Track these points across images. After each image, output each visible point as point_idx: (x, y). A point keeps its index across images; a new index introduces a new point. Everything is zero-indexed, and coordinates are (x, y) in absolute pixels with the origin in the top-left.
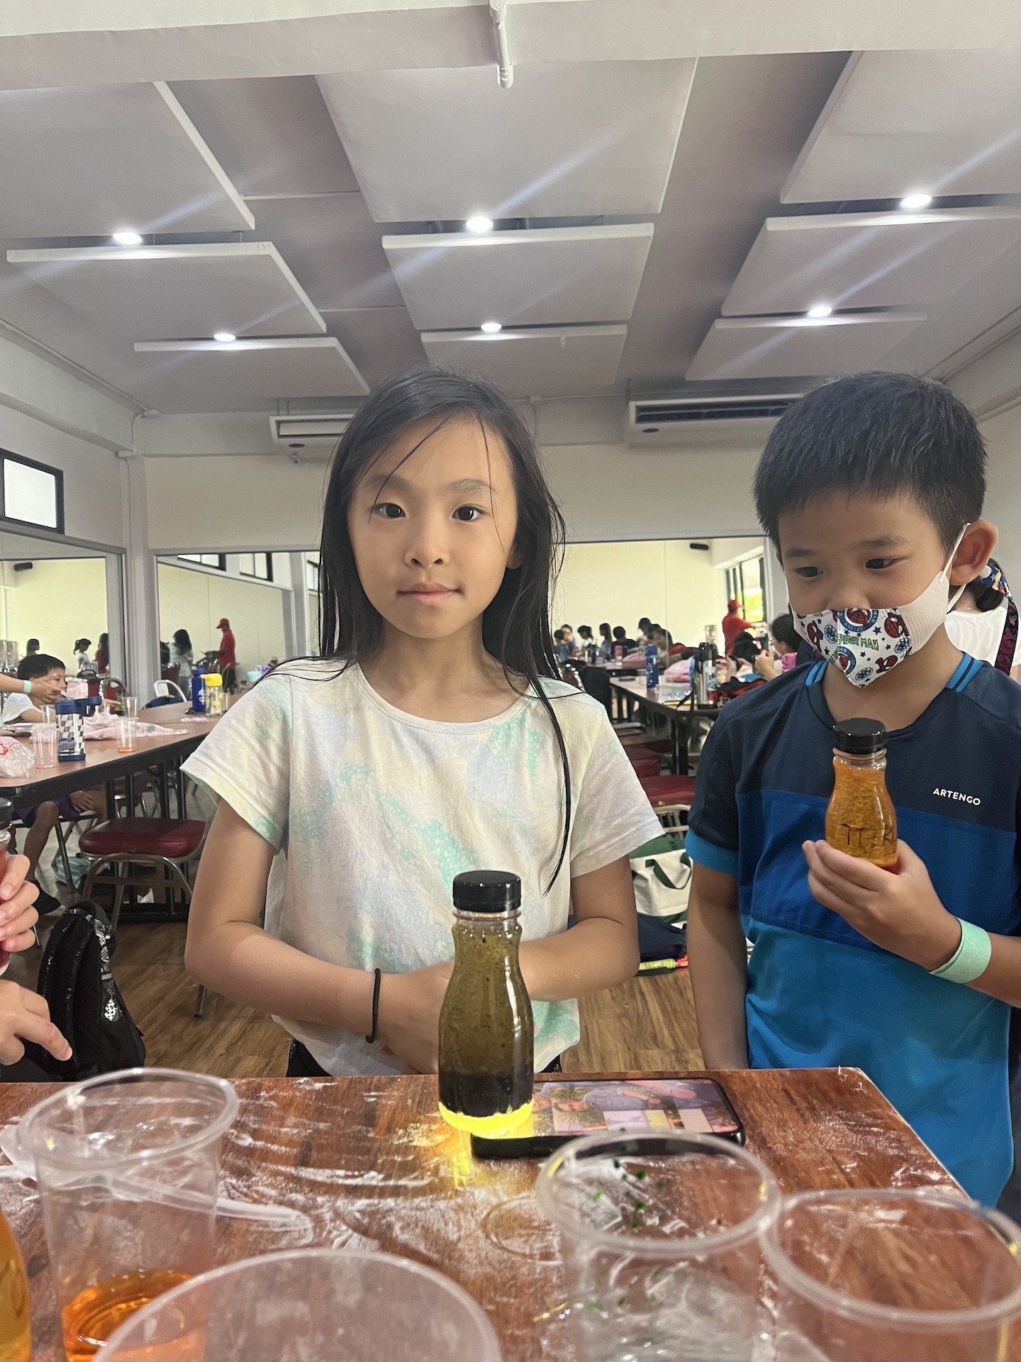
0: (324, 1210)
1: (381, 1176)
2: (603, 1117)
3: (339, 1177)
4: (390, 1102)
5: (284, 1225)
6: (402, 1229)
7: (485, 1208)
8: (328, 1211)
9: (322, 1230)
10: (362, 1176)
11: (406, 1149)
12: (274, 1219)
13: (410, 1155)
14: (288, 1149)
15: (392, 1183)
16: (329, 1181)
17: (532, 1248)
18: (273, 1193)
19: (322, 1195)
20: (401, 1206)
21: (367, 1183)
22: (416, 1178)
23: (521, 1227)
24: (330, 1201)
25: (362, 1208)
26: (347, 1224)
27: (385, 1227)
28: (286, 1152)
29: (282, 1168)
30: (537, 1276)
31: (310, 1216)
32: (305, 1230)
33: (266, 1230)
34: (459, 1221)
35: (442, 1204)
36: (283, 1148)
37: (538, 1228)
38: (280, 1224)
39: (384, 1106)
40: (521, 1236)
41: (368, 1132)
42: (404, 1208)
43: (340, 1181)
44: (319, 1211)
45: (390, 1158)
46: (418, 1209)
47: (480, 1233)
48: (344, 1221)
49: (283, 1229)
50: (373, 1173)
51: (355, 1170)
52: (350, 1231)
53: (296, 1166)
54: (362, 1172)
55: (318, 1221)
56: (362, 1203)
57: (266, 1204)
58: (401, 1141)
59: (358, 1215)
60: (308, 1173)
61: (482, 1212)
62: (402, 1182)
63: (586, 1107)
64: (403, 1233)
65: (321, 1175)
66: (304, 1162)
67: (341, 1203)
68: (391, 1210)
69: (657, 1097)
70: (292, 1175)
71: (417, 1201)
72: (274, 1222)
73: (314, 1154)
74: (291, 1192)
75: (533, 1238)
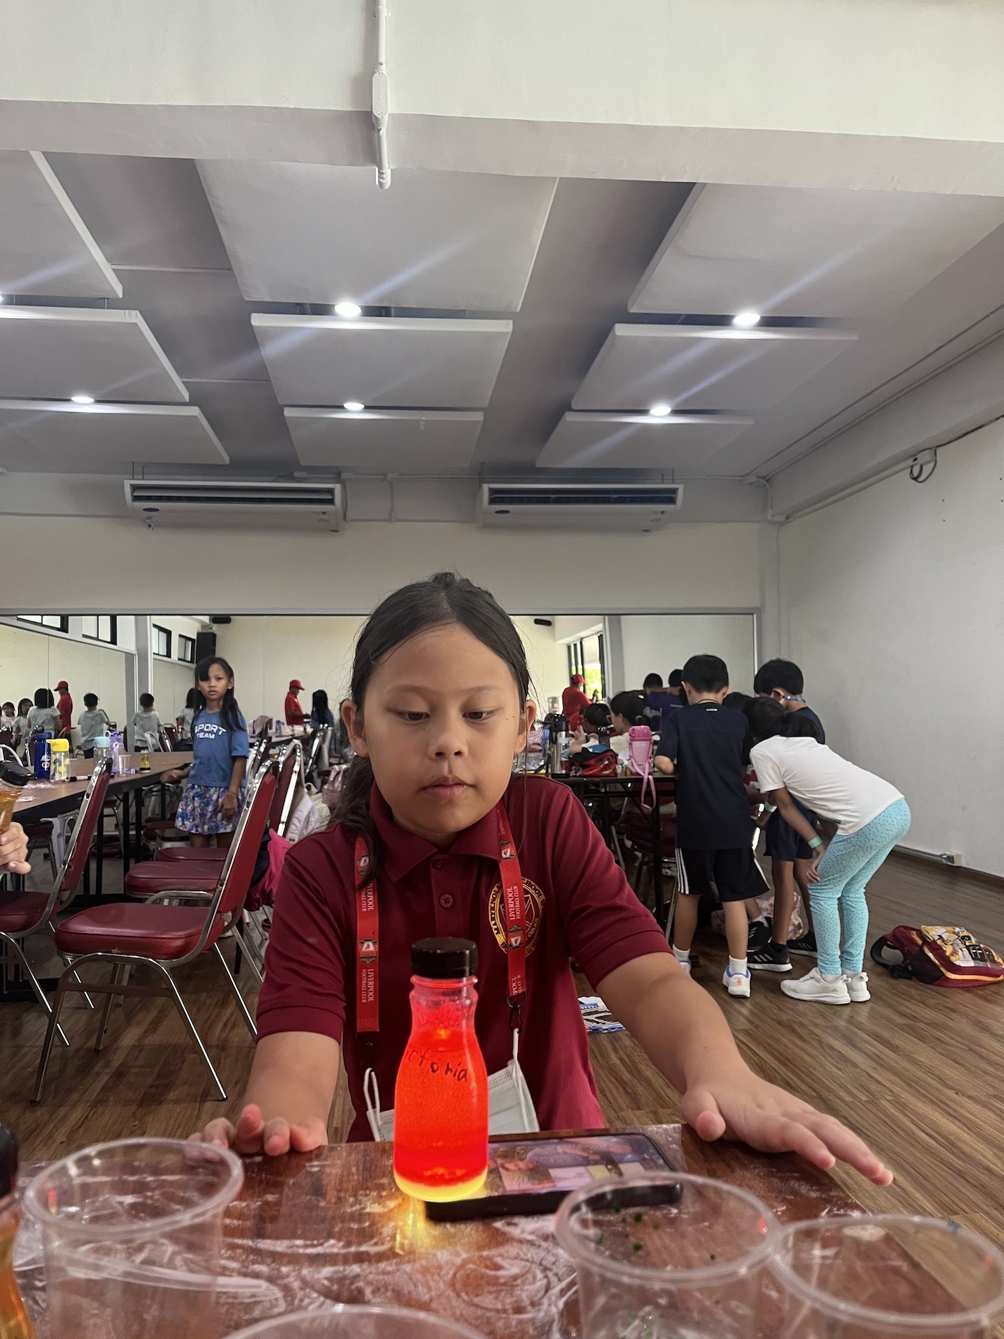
0: (291, 1279)
1: (341, 1244)
2: (549, 1175)
3: (298, 1246)
4: (334, 1171)
5: (253, 1296)
6: (373, 1292)
7: (450, 1268)
8: (295, 1280)
9: (293, 1298)
10: (321, 1244)
11: (360, 1217)
12: (241, 1290)
13: (365, 1221)
14: (240, 1222)
15: (353, 1249)
16: (289, 1251)
17: (504, 1304)
18: (234, 1265)
19: (285, 1265)
20: (368, 1271)
21: (328, 1251)
22: (376, 1244)
23: (488, 1283)
24: (294, 1271)
25: (328, 1275)
26: (316, 1291)
27: (356, 1292)
28: (239, 1225)
29: (239, 1241)
30: (513, 1329)
31: (279, 1285)
32: (276, 1299)
33: (237, 1301)
34: (427, 1281)
35: (407, 1268)
36: (236, 1222)
37: (505, 1284)
38: (249, 1294)
39: (329, 1175)
40: (490, 1293)
41: (318, 1201)
42: (370, 1273)
43: (301, 1251)
44: (285, 1281)
45: (346, 1225)
46: (384, 1273)
47: (450, 1292)
48: (313, 1288)
49: (253, 1300)
50: (332, 1242)
51: (313, 1239)
52: (322, 1299)
53: (252, 1238)
54: (321, 1241)
55: (287, 1290)
56: (327, 1271)
57: (231, 1276)
58: (354, 1209)
59: (326, 1283)
60: (266, 1244)
61: (448, 1273)
62: (363, 1248)
63: (531, 1166)
64: (374, 1297)
65: (280, 1246)
66: (260, 1234)
67: (305, 1272)
68: (358, 1276)
69: (595, 1153)
70: (250, 1247)
71: (382, 1265)
72: (242, 1293)
73: (269, 1227)
74: (253, 1264)
75: (503, 1293)
